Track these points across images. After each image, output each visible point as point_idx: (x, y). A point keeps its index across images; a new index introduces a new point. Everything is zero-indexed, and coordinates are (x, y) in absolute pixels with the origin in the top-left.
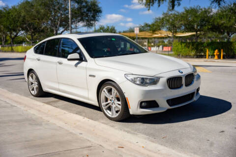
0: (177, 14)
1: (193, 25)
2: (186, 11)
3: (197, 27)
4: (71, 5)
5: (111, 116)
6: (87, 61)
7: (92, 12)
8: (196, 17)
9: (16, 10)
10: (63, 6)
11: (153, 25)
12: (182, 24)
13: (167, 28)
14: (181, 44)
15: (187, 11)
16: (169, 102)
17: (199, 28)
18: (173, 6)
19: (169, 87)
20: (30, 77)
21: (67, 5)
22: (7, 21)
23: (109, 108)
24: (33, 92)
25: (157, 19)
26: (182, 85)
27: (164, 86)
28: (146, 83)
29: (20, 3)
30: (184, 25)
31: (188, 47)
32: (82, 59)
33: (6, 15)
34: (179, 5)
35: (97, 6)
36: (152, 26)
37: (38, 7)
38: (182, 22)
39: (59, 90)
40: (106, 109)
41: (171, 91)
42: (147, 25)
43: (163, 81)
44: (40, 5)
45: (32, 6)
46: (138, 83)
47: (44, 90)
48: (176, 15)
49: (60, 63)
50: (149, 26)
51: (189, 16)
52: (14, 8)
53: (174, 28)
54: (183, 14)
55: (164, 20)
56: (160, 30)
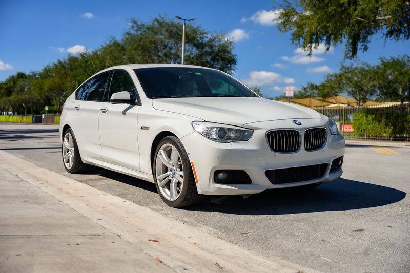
0: (367, 68)
1: (395, 89)
2: (383, 63)
3: (403, 91)
4: (185, 49)
5: (168, 198)
6: (141, 105)
7: (221, 62)
8: (401, 74)
9: (98, 57)
10: (173, 52)
11: (323, 86)
12: (374, 86)
13: (349, 92)
14: (367, 116)
15: (386, 65)
16: (271, 175)
17: (406, 93)
18: (354, 52)
19: (272, 147)
20: (65, 139)
21: (179, 50)
22: (84, 74)
23: (168, 185)
24: (67, 165)
25: (331, 76)
26: (299, 146)
27: (261, 144)
28: (229, 138)
29: (104, 45)
30: (379, 88)
31: (379, 122)
32: (134, 101)
33: (83, 64)
34: (366, 48)
35: (229, 52)
36: (321, 88)
37: (133, 52)
38: (376, 83)
39: (102, 159)
40: (163, 187)
41: (275, 156)
42: (312, 87)
43: (259, 134)
44: (135, 49)
45: (123, 49)
46: (214, 136)
47: (83, 162)
48: (364, 70)
49: (104, 111)
50: (317, 87)
51: (389, 72)
52: (95, 54)
53: (360, 92)
54: (378, 67)
55: (344, 77)
56: (336, 95)
